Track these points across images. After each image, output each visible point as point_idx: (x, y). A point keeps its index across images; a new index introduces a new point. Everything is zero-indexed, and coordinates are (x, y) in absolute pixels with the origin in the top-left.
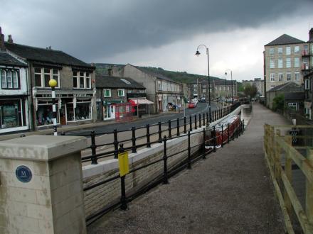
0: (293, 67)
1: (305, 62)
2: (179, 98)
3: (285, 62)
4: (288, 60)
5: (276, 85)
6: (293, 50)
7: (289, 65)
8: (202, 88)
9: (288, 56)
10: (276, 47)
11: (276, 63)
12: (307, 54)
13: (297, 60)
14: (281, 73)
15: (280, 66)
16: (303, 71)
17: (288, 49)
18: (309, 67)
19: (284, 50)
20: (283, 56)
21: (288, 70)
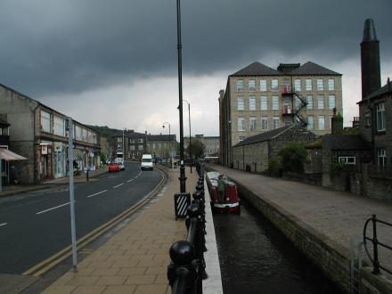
0: (270, 110)
1: (287, 103)
2: (92, 155)
3: (258, 103)
4: (263, 99)
5: (246, 136)
6: (269, 85)
7: (264, 107)
8: (129, 144)
9: (263, 94)
10: (246, 79)
11: (246, 103)
12: (288, 91)
13: (275, 99)
14: (254, 119)
15: (252, 107)
16: (284, 115)
17: (263, 83)
18: (292, 111)
19: (258, 84)
20: (256, 93)
21: (263, 114)
